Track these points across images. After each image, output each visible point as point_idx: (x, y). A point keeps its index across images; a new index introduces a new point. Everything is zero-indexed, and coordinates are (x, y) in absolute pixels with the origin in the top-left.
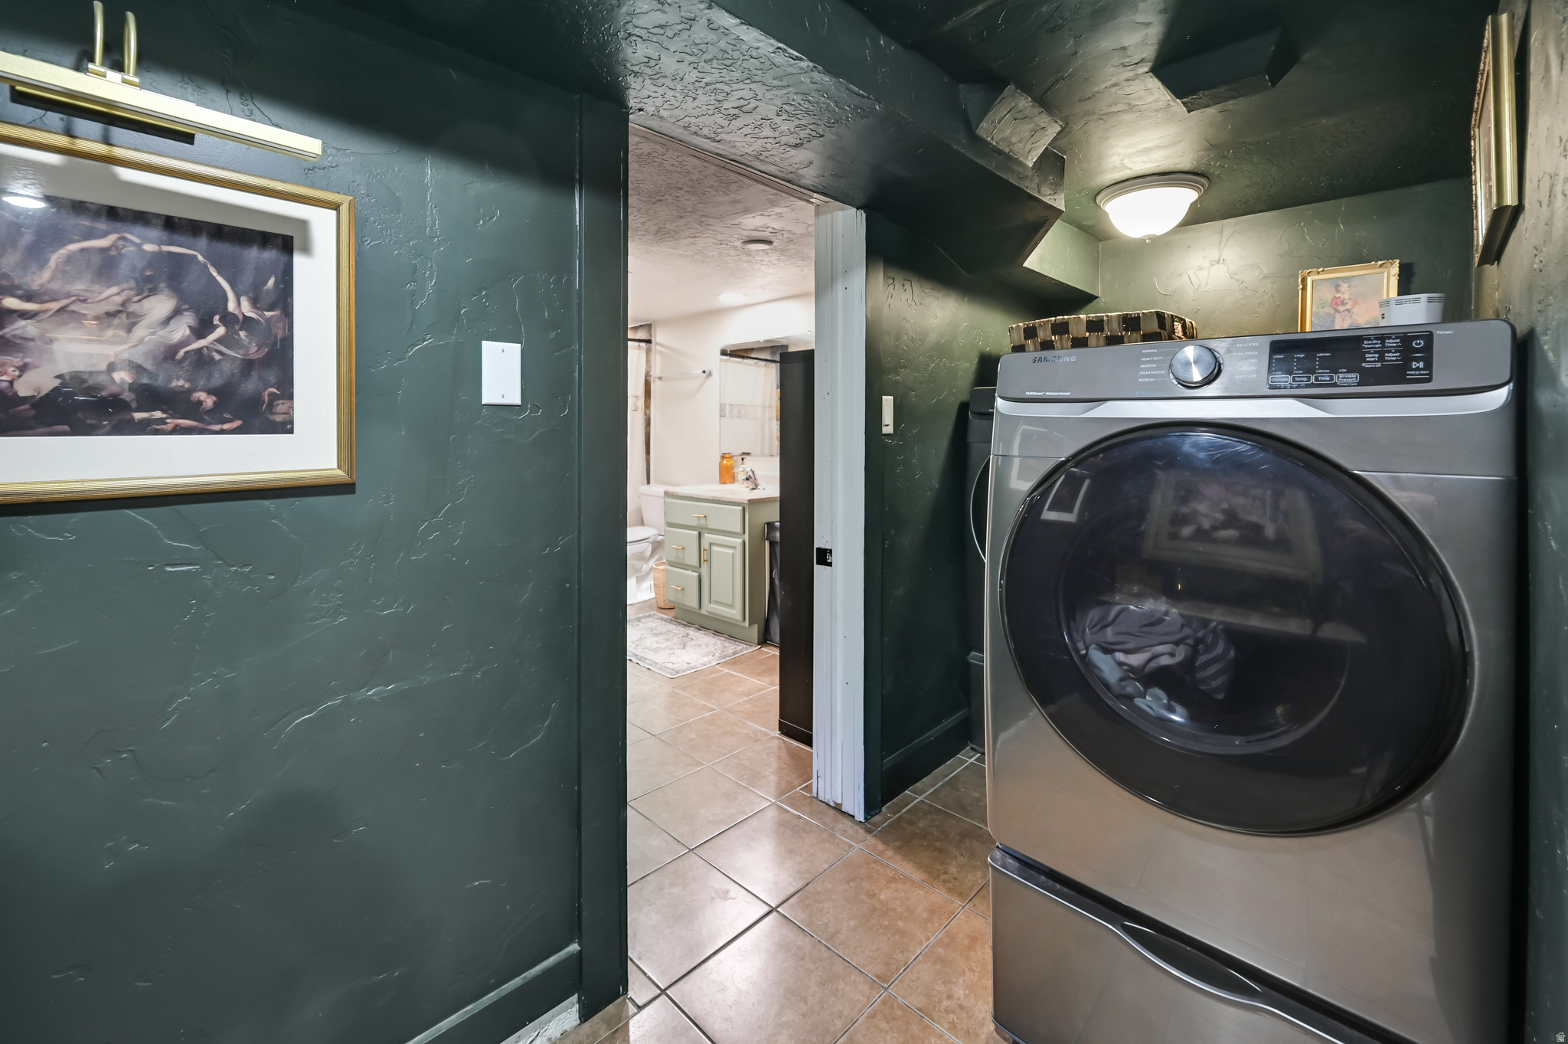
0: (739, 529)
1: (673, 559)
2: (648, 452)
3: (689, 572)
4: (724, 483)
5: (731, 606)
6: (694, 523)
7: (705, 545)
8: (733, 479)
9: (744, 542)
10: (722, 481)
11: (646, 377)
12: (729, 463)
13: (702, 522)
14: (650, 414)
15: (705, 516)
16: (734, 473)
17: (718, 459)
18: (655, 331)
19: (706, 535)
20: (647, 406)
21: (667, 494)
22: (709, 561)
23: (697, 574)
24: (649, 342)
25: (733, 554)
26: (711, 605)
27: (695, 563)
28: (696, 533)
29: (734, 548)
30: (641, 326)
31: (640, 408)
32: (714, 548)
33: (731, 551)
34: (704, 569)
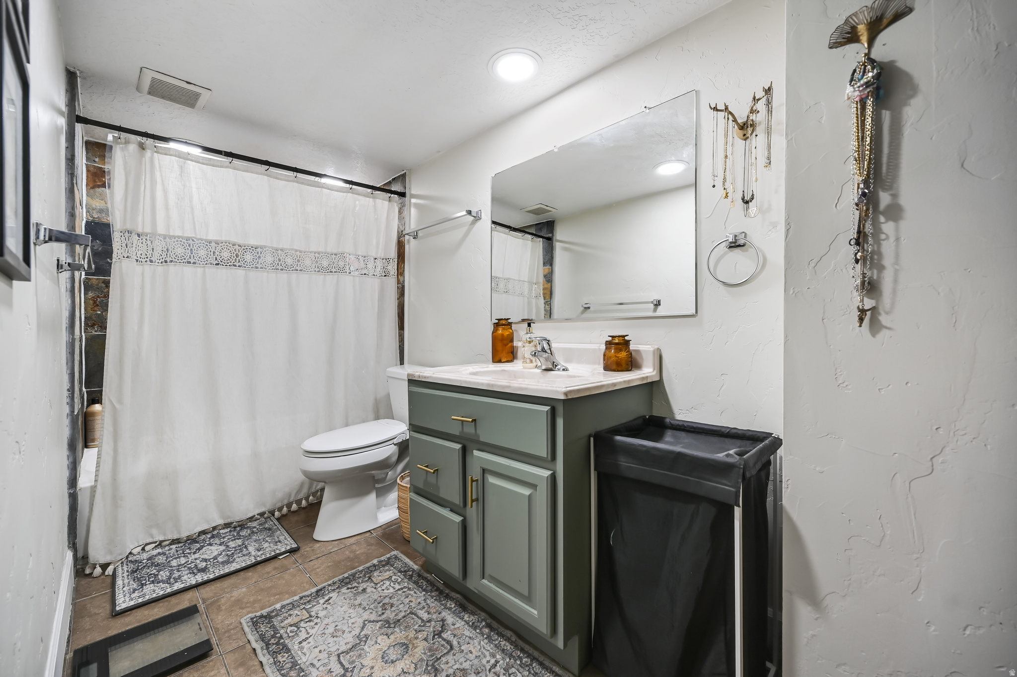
0: (542, 451)
1: (421, 485)
2: (401, 327)
3: (445, 512)
4: (500, 361)
5: (528, 599)
6: (455, 431)
7: (474, 472)
8: (512, 355)
9: (553, 477)
10: (496, 359)
11: (399, 238)
12: (506, 333)
13: (469, 430)
14: (404, 281)
15: (474, 421)
16: (513, 347)
17: (491, 328)
18: (410, 181)
19: (476, 453)
20: (400, 272)
21: (412, 382)
22: (481, 500)
23: (458, 519)
24: (402, 195)
25: (530, 496)
26: (485, 581)
27: (457, 500)
28: (458, 446)
29: (533, 486)
30: (394, 179)
31: (392, 273)
32: (491, 480)
33: (526, 492)
34: (472, 512)
